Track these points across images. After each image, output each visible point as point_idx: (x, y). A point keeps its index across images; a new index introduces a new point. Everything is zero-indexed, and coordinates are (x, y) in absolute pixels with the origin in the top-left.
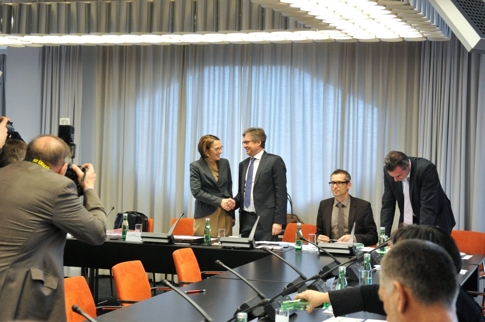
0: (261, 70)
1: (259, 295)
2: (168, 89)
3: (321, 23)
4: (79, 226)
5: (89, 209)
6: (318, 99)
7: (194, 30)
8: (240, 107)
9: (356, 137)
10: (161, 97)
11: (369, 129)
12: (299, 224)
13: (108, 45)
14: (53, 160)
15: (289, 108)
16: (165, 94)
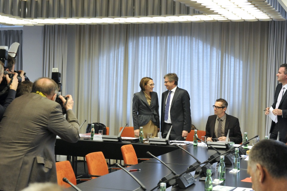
0: (173, 39)
1: (173, 173)
2: (118, 50)
3: (209, 11)
4: (63, 131)
5: (69, 121)
6: (207, 56)
7: (133, 15)
8: (160, 61)
9: (229, 78)
10: (113, 55)
11: (237, 73)
12: (196, 130)
13: (82, 24)
14: (48, 92)
15: (189, 61)
16: (116, 53)
